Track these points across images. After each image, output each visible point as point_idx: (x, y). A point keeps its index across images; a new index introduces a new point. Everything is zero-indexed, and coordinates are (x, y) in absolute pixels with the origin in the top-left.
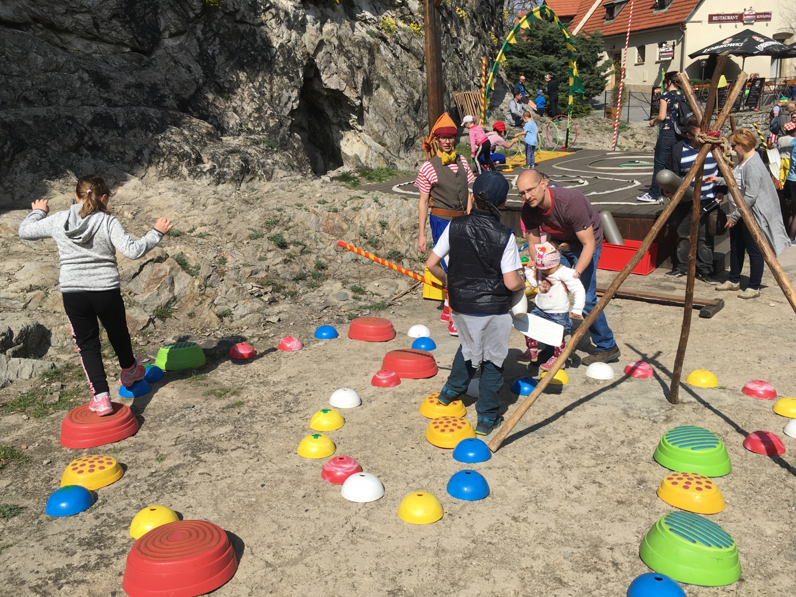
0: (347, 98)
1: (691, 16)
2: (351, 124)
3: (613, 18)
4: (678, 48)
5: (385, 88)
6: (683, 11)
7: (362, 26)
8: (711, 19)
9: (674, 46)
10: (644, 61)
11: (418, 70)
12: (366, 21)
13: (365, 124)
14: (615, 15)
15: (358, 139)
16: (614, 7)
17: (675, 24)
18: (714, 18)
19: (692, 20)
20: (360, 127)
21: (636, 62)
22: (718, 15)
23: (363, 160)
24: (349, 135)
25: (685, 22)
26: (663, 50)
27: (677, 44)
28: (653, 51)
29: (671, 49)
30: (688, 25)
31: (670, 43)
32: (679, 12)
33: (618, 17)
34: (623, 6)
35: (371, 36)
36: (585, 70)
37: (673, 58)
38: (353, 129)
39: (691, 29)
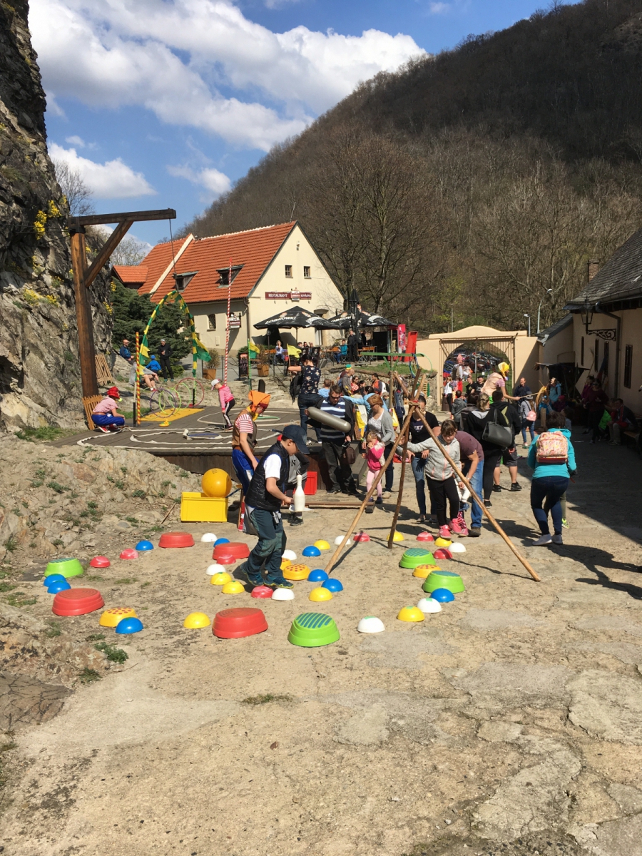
0: (11, 364)
1: (252, 292)
2: (12, 387)
3: (183, 289)
4: (244, 318)
5: (35, 354)
6: (244, 288)
7: (9, 297)
8: (267, 296)
9: (240, 317)
10: (215, 327)
11: (58, 337)
12: (12, 294)
13: (25, 387)
14: (184, 286)
15: (18, 400)
16: (183, 279)
17: (240, 299)
18: (270, 295)
19: (253, 295)
20: (20, 390)
21: (208, 328)
22: (272, 293)
23: (25, 420)
24: (9, 397)
25: (248, 297)
26: (232, 319)
27: (243, 315)
28: (222, 319)
29: (238, 319)
30: (250, 300)
31: (237, 314)
32: (241, 289)
33: (187, 288)
34: (190, 278)
35: (19, 306)
36: (170, 334)
37: (240, 326)
38: (13, 391)
39: (253, 304)
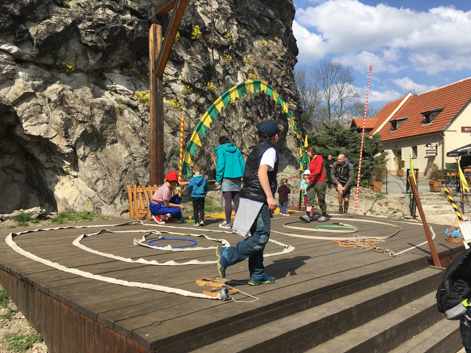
0: (55, 146)
1: (448, 127)
2: (65, 170)
3: (396, 130)
4: (440, 148)
5: (122, 144)
6: (442, 124)
7: (112, 95)
8: (463, 129)
9: (437, 147)
10: (417, 156)
12: (116, 91)
13: (80, 171)
14: (397, 127)
15: (72, 183)
16: (397, 122)
17: (436, 132)
18: (466, 129)
19: (449, 129)
20: (75, 173)
21: (412, 157)
22: (468, 127)
23: (71, 203)
24: (63, 179)
25: (444, 131)
26: (429, 149)
27: (439, 146)
28: (422, 149)
29: (434, 149)
30: (445, 133)
31: (434, 144)
32: (439, 125)
33: (399, 129)
34: (403, 122)
35: (118, 102)
36: (367, 158)
37: (437, 154)
38: (69, 174)
39: (448, 136)
